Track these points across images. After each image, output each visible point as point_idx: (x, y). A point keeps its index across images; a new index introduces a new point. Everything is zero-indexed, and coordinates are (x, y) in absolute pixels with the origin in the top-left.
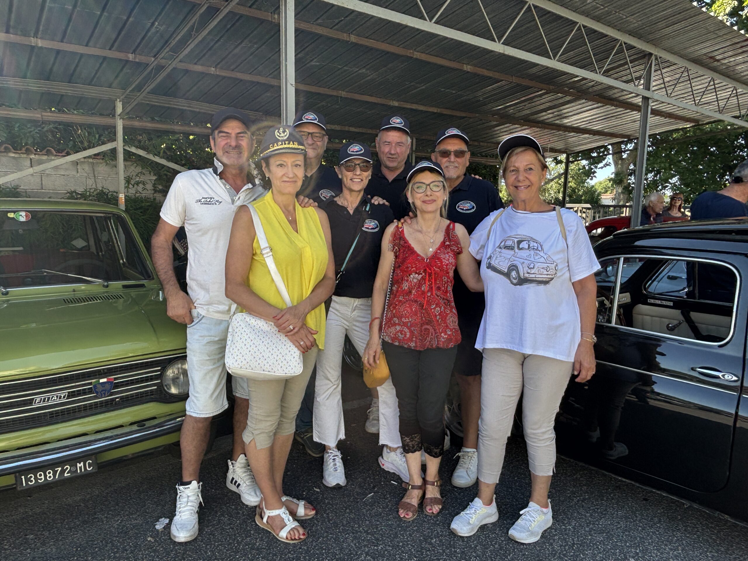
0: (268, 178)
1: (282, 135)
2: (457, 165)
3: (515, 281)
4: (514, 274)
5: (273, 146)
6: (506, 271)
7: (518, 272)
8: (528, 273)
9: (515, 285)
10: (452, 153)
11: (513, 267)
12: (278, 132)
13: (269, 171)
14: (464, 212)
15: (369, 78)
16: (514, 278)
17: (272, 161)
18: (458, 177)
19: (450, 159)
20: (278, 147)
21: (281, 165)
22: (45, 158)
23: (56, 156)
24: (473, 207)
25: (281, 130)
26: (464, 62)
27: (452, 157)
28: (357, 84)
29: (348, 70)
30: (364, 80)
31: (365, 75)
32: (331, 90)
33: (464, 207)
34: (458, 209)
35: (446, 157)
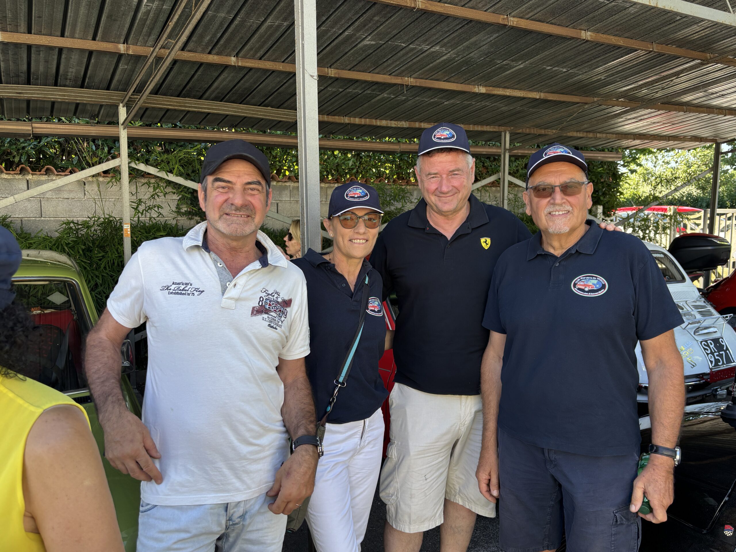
2: (569, 208)
10: (558, 189)
14: (585, 295)
15: (445, 57)
18: (573, 230)
19: (554, 199)
22: (44, 178)
23: (57, 175)
24: (603, 287)
26: (582, 28)
27: (558, 196)
28: (428, 67)
29: (415, 49)
30: (438, 61)
31: (439, 55)
32: (393, 77)
33: (585, 286)
34: (575, 290)
35: (546, 197)
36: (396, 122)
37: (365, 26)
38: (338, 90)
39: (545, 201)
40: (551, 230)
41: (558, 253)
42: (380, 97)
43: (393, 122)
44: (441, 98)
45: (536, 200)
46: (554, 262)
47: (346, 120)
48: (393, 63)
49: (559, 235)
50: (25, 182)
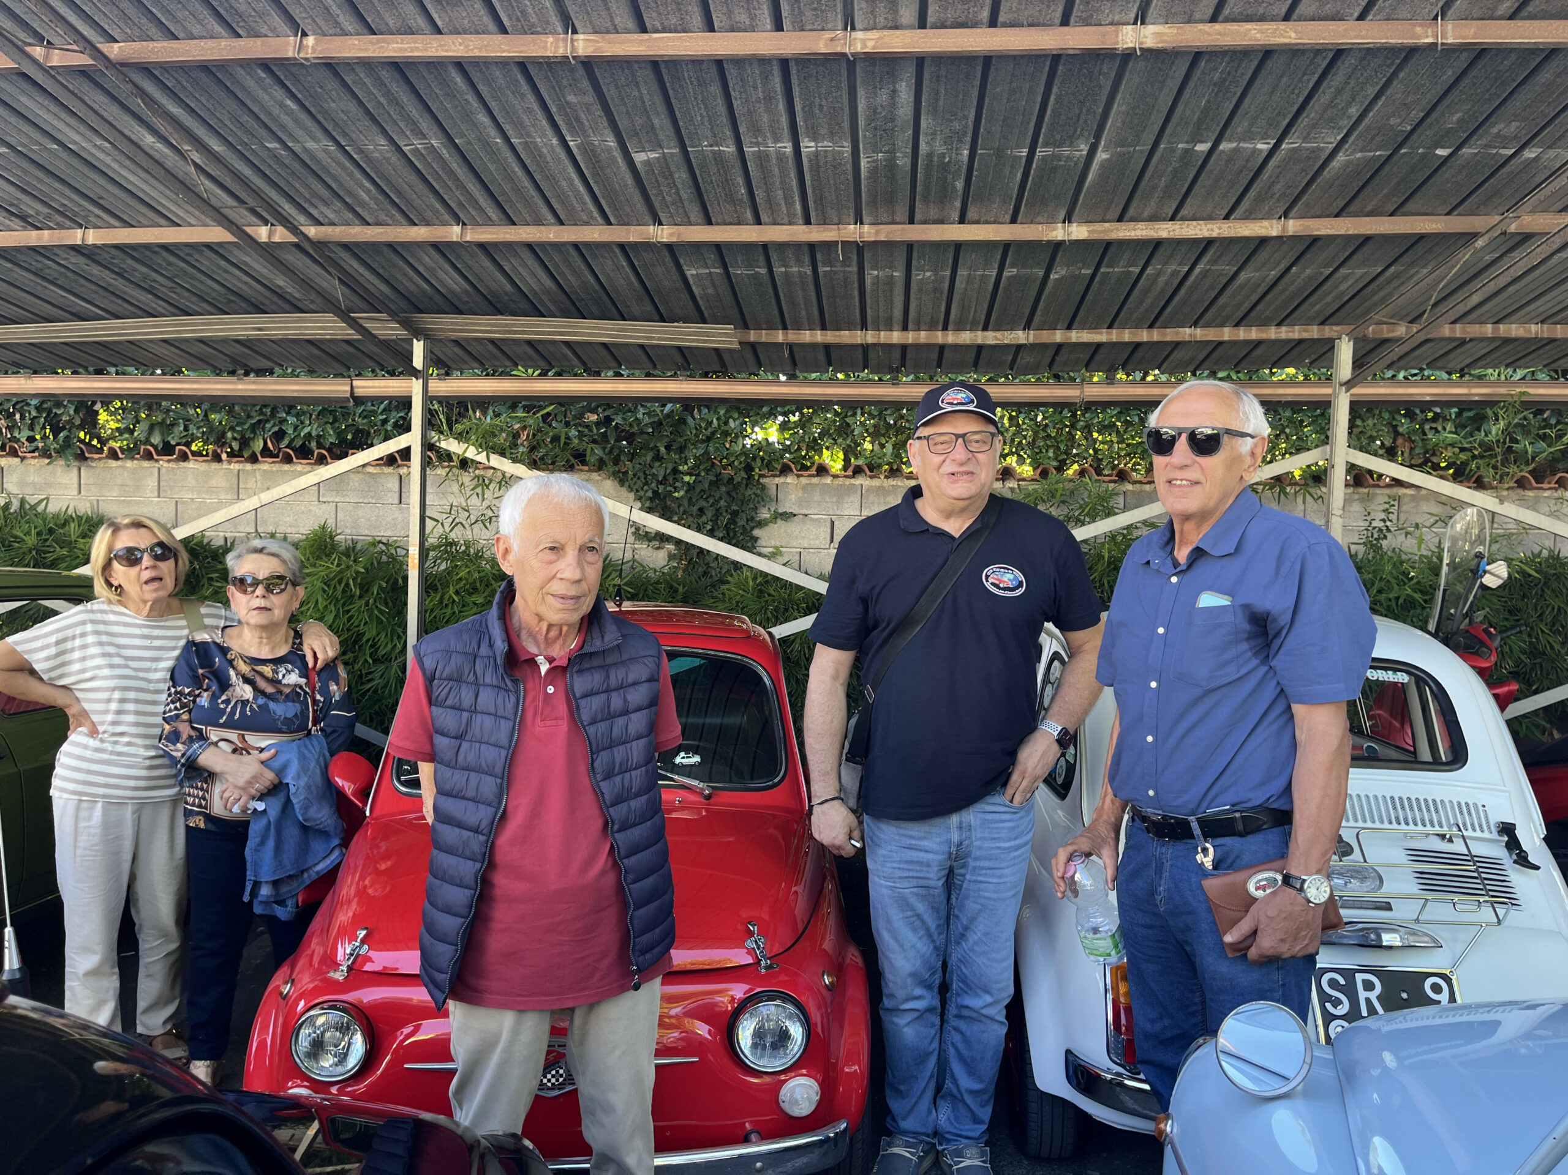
29: (766, 154)
31: (842, 160)
50: (397, 477)
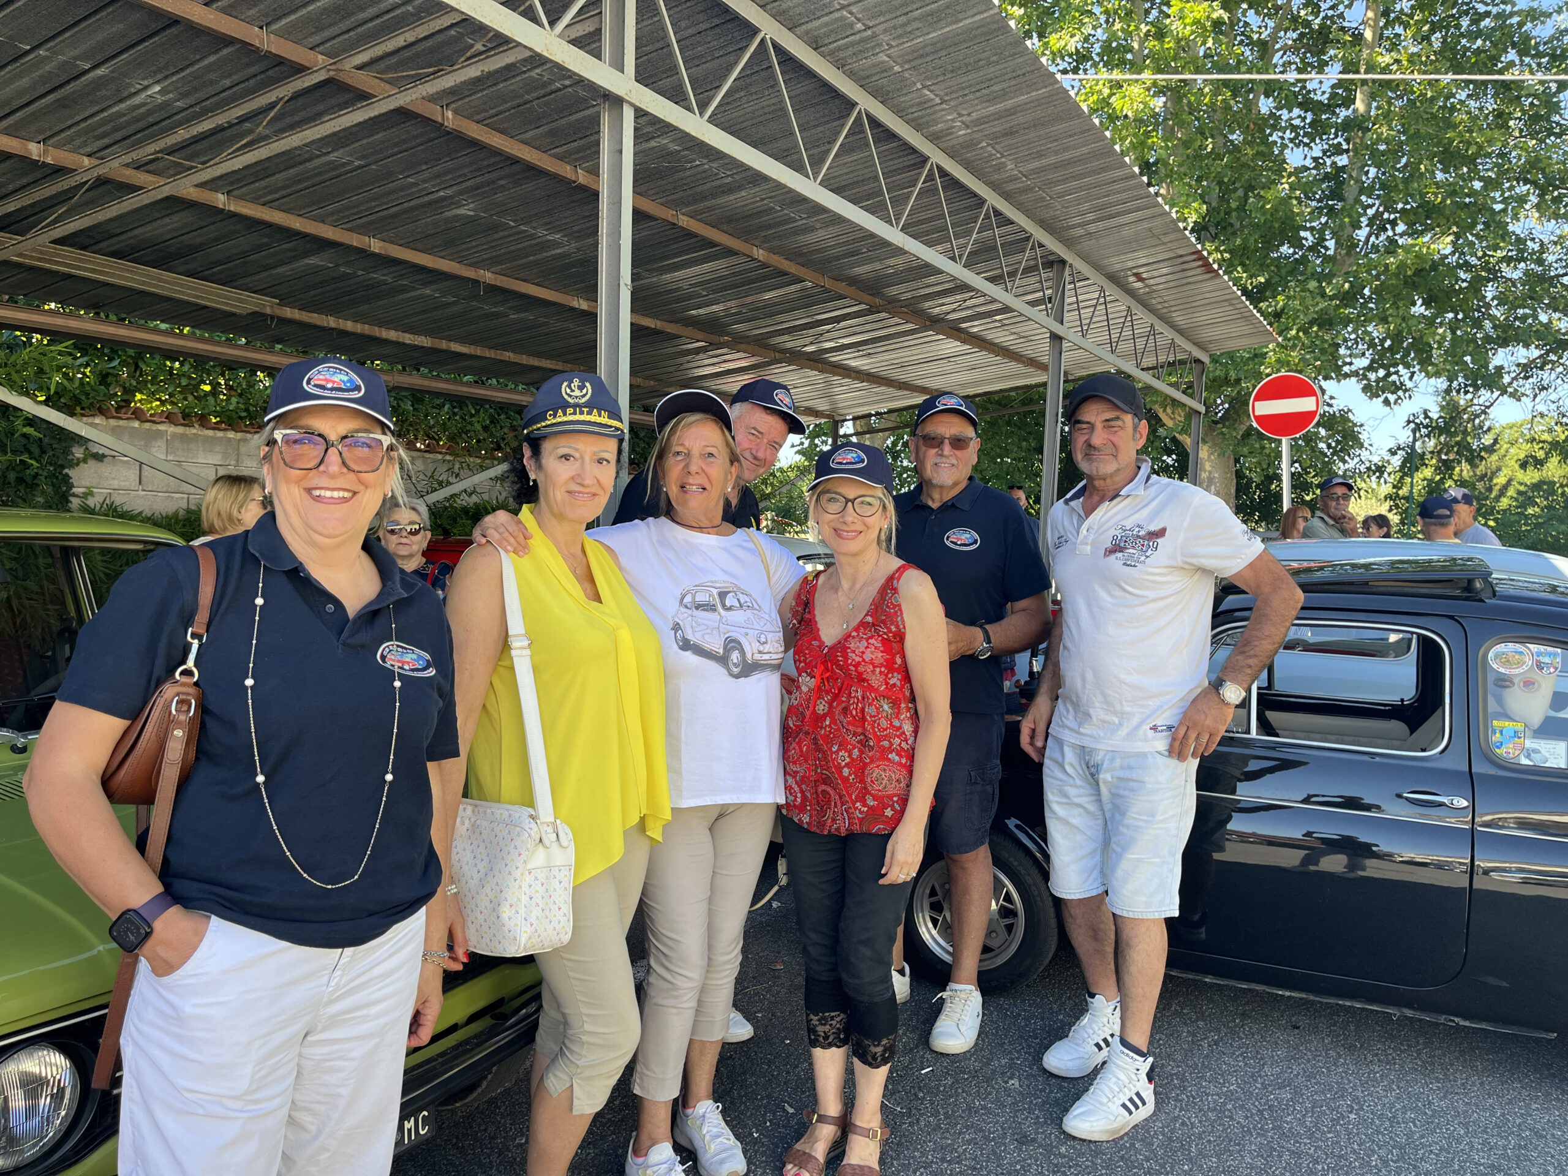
0: (535, 481)
1: (577, 393)
2: (954, 462)
3: (736, 670)
4: (735, 656)
5: (555, 416)
6: (721, 651)
7: (743, 652)
8: (760, 652)
9: (737, 677)
10: (947, 441)
11: (732, 644)
12: (569, 386)
13: (539, 467)
14: (957, 548)
15: (559, 251)
16: (734, 664)
17: (547, 446)
18: (956, 484)
19: (942, 450)
20: (565, 419)
21: (566, 457)
24: (976, 542)
25: (576, 382)
27: (947, 449)
28: (525, 261)
29: (525, 231)
30: (545, 254)
31: (555, 244)
32: (464, 267)
33: (958, 539)
34: (948, 543)
35: (934, 447)
36: (411, 336)
37: (476, 189)
38: (355, 273)
39: (933, 451)
40: (934, 482)
41: (935, 505)
42: (419, 292)
43: (407, 335)
44: (511, 308)
45: (923, 448)
46: (931, 515)
47: (331, 322)
48: (477, 246)
49: (941, 487)
